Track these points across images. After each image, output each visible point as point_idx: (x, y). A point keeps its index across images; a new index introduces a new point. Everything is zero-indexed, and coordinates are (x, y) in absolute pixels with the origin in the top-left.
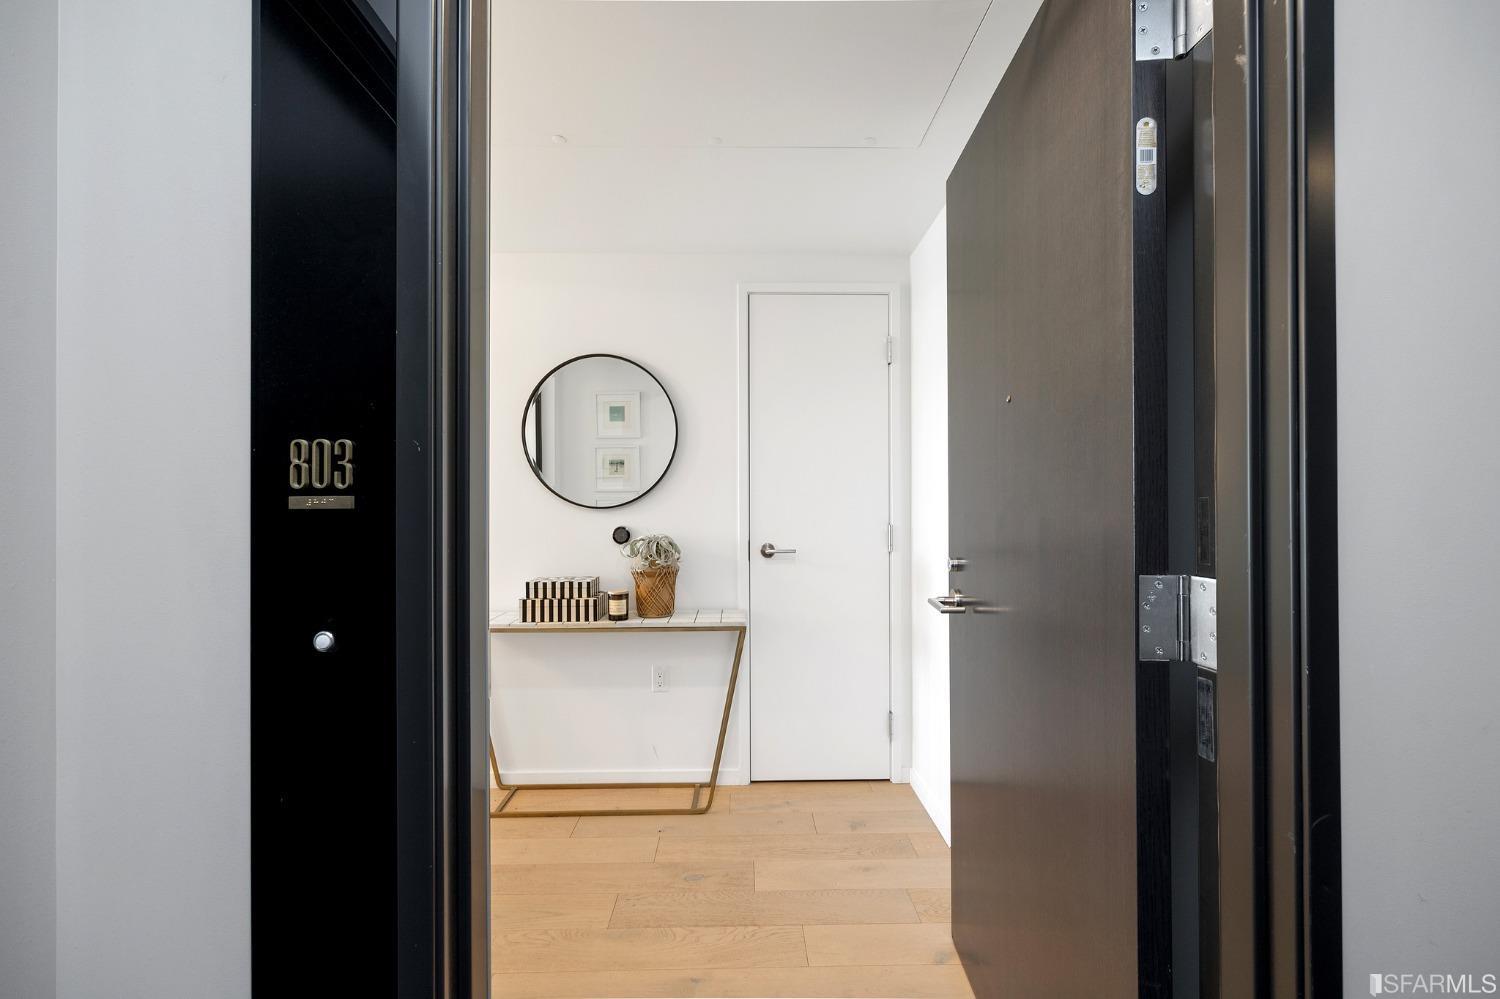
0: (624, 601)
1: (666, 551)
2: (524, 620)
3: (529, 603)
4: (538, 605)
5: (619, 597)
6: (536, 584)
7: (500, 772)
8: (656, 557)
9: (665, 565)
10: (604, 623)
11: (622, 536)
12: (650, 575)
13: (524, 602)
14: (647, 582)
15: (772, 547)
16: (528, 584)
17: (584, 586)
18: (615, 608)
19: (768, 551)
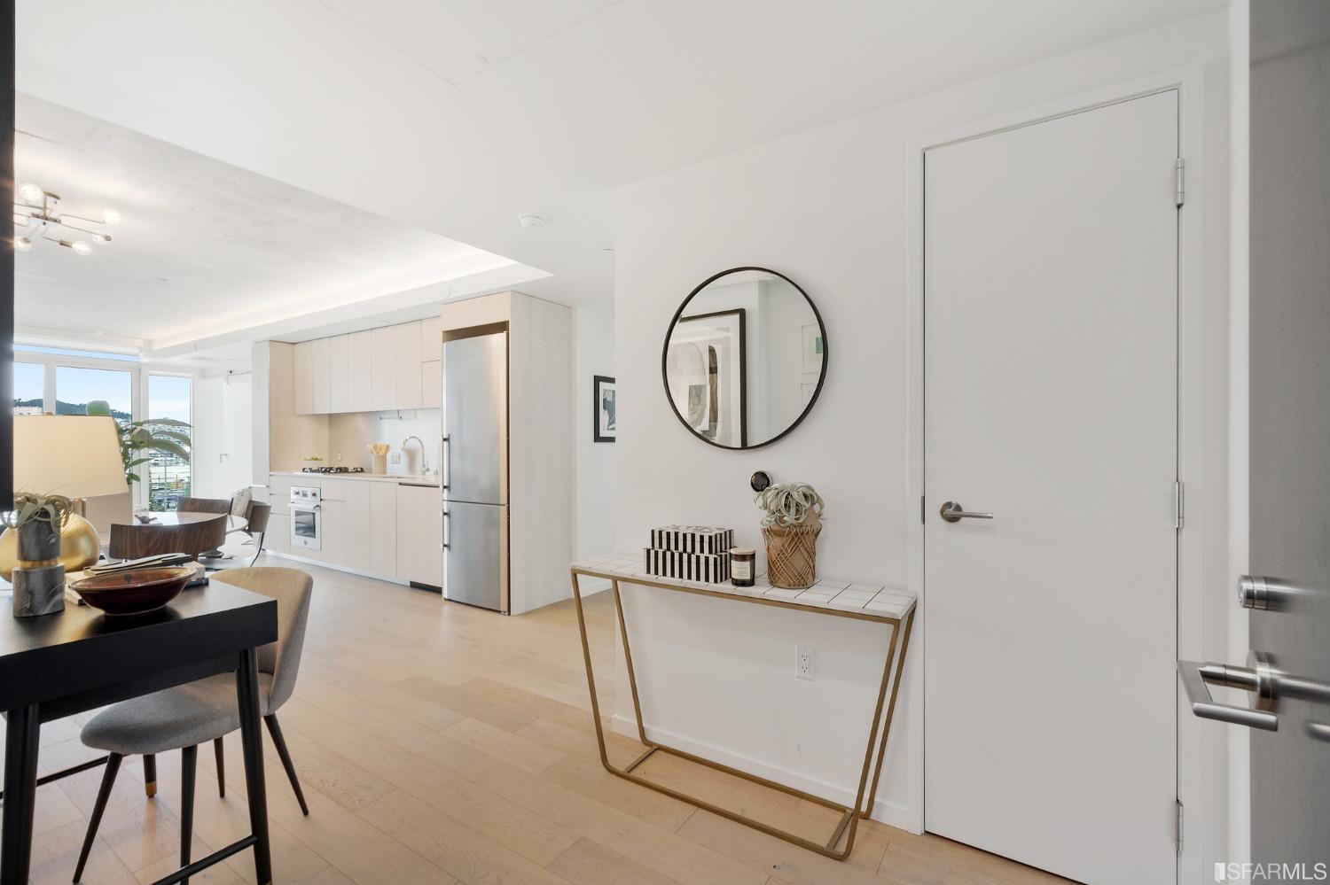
0: (747, 564)
1: (797, 505)
2: (649, 572)
3: (652, 553)
4: (660, 556)
5: (743, 558)
6: (660, 533)
7: (644, 725)
8: (783, 511)
9: (795, 522)
10: (727, 587)
11: (761, 482)
12: (779, 534)
13: (648, 551)
14: (777, 542)
15: (958, 508)
16: (653, 531)
17: (706, 540)
18: (740, 570)
19: (950, 511)
